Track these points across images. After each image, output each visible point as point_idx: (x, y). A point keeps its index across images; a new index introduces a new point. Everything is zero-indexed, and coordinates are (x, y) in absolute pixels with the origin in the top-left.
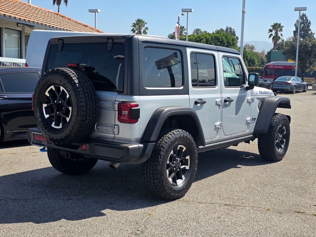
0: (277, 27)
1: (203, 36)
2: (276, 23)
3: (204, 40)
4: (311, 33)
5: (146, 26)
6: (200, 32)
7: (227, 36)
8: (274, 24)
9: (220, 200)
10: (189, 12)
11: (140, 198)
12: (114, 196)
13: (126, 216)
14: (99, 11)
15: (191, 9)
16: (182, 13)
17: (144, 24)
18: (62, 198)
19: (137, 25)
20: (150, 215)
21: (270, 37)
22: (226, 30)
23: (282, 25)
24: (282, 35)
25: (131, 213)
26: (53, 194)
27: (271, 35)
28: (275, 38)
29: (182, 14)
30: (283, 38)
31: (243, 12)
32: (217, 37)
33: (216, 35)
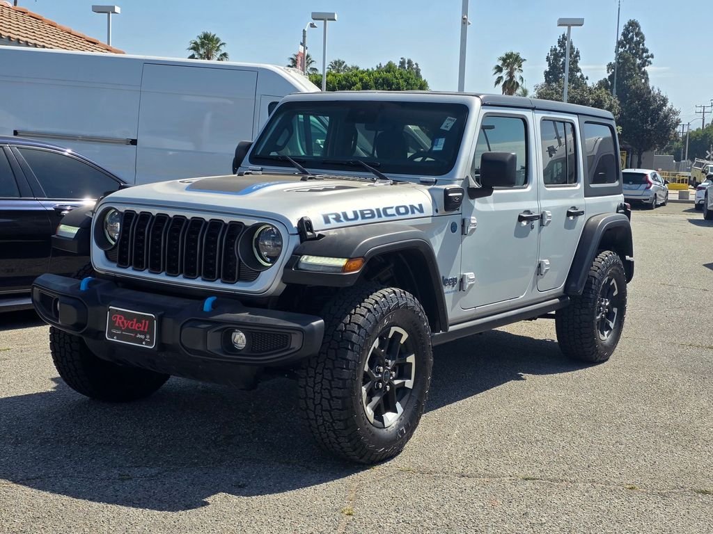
0: (511, 61)
1: (356, 75)
2: (508, 51)
3: (359, 85)
4: (582, 76)
5: (223, 49)
6: (345, 67)
7: (409, 78)
8: (506, 55)
9: (508, 466)
10: (328, 20)
11: (308, 468)
12: (241, 463)
13: (290, 521)
14: (117, 9)
15: (334, 14)
16: (312, 21)
17: (218, 45)
18: (104, 474)
19: (203, 47)
20: (350, 514)
21: (498, 82)
22: (399, 66)
23: (522, 56)
24: (522, 78)
25: (300, 511)
26: (76, 463)
27: (500, 79)
28: (507, 85)
29: (312, 25)
30: (524, 85)
31: (464, 22)
32: (387, 80)
33: (384, 75)
